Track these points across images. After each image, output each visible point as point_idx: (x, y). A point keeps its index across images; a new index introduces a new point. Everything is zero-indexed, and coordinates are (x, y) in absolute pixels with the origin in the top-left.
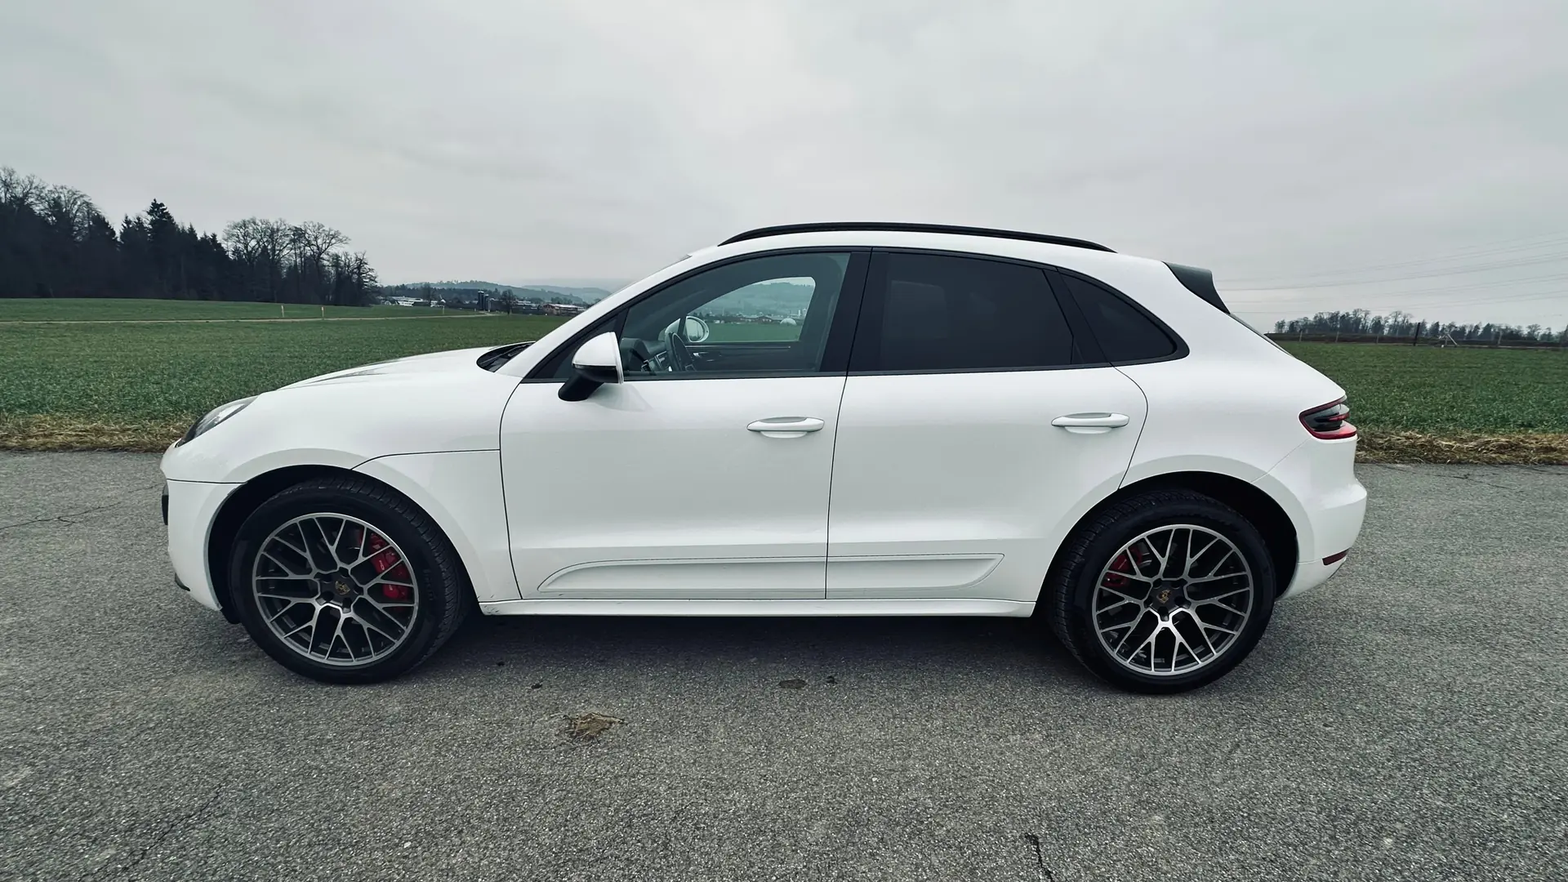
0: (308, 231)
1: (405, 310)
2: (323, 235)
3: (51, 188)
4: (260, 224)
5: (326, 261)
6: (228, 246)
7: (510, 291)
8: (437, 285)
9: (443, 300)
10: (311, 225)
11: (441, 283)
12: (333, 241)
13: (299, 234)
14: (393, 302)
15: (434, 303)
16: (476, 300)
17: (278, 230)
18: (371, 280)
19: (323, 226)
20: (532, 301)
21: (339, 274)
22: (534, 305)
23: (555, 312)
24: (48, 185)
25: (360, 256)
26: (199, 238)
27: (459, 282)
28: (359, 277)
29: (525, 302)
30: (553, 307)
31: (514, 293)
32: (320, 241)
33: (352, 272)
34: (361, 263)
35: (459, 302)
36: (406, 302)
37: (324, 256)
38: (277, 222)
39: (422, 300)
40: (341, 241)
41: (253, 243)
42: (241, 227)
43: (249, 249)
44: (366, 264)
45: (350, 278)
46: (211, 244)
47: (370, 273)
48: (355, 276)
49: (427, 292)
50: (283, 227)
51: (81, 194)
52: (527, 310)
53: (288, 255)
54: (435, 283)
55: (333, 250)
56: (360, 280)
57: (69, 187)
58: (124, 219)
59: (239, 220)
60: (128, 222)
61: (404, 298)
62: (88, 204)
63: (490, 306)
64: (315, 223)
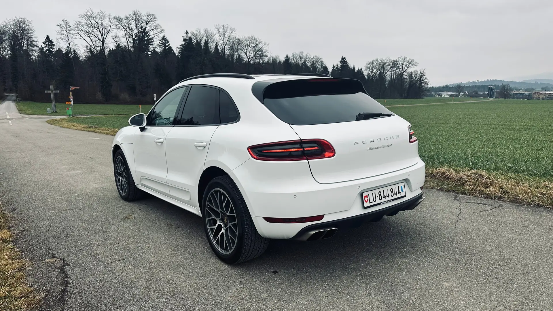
0: (400, 62)
1: (445, 99)
2: (406, 62)
3: (312, 57)
4: (379, 61)
5: (406, 76)
6: (365, 73)
7: (508, 85)
8: (466, 84)
9: (467, 93)
10: (401, 58)
11: (469, 83)
12: (410, 65)
13: (395, 64)
14: (439, 95)
15: (461, 94)
16: (487, 91)
17: (386, 63)
18: (426, 84)
19: (406, 58)
20: (526, 90)
21: (410, 82)
22: (526, 93)
23: (541, 97)
24: (311, 56)
25: (422, 72)
26: (356, 71)
27: (480, 81)
28: (420, 83)
29: (520, 92)
30: (540, 94)
31: (512, 86)
32: (404, 66)
33: (417, 81)
34: (422, 75)
35: (476, 93)
36: (446, 95)
37: (405, 73)
38: (386, 59)
39: (455, 93)
40: (414, 64)
41: (375, 71)
42: (371, 64)
43: (373, 74)
44: (424, 75)
45: (415, 83)
46: (360, 72)
47: (426, 80)
48: (419, 82)
49: (459, 88)
50: (388, 61)
51: (320, 58)
52: (522, 96)
53: (389, 75)
54: (465, 82)
55: (409, 70)
56: (420, 84)
57: (317, 56)
58: (333, 66)
59: (371, 61)
60: (334, 67)
61: (446, 92)
62: (322, 62)
63: (495, 94)
64: (403, 57)
